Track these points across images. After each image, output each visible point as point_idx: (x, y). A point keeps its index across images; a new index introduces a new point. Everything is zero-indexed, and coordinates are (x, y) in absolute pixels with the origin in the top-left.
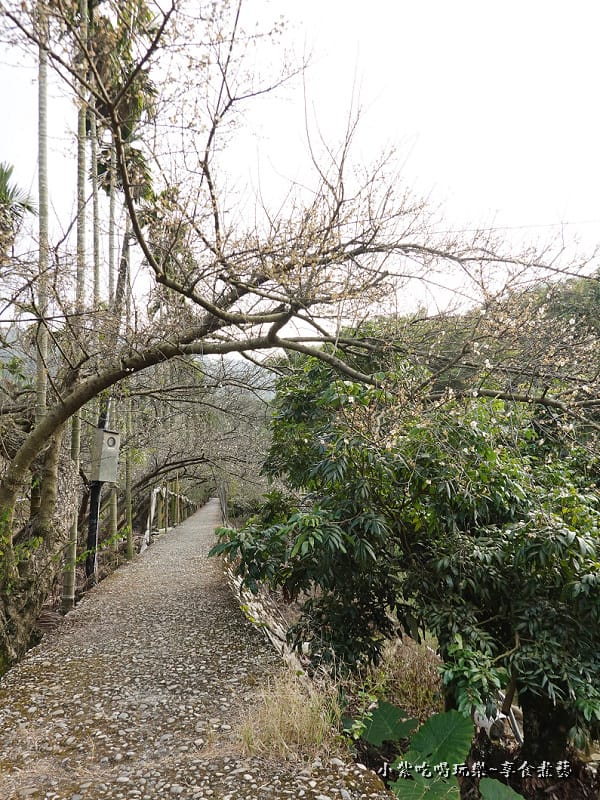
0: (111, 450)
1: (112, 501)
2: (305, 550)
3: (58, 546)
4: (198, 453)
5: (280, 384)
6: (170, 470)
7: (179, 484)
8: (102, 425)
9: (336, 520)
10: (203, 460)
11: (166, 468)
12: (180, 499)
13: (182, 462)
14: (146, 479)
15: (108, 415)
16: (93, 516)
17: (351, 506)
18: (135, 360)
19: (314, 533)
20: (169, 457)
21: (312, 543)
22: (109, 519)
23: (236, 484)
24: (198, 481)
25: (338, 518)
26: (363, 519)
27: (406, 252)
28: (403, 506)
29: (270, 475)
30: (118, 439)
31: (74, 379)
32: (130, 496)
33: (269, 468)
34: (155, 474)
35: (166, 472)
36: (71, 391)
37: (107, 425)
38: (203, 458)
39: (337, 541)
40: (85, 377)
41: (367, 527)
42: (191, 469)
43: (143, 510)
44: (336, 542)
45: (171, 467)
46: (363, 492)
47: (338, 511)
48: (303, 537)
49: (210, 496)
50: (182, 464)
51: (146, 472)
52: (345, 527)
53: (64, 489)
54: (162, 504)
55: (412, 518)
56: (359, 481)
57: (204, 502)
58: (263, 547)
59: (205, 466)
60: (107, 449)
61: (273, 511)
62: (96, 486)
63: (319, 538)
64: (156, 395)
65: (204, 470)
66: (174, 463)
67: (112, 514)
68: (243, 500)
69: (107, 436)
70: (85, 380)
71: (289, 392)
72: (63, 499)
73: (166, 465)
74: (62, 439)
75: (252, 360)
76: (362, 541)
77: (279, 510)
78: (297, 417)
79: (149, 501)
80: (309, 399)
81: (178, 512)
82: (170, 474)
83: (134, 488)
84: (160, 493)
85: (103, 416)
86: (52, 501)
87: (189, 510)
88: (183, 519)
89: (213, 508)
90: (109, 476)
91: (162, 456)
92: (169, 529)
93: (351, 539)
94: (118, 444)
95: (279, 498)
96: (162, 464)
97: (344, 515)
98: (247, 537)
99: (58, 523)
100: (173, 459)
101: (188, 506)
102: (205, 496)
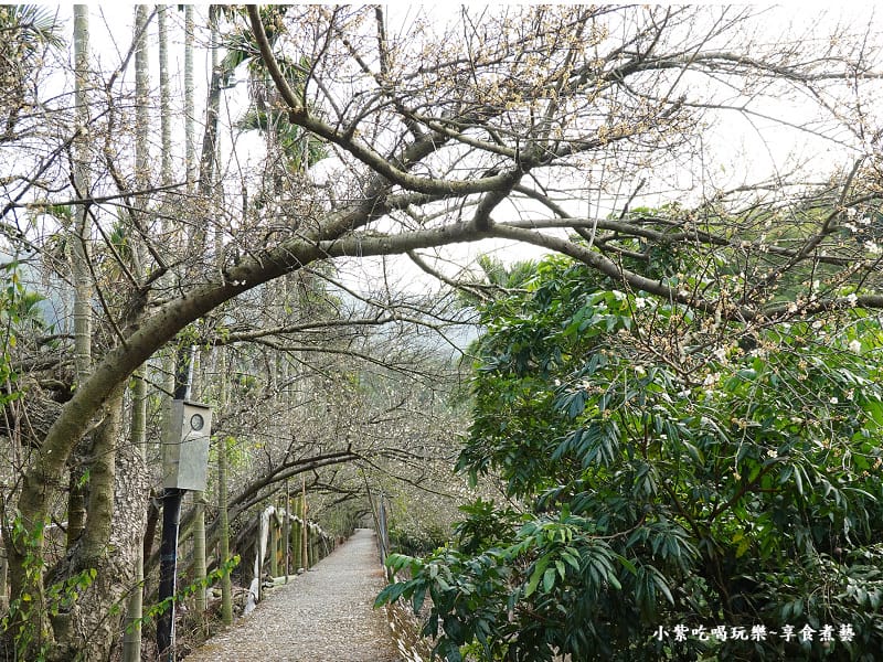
0: (197, 436)
1: (197, 525)
2: (549, 582)
3: (117, 591)
4: (342, 445)
5: (487, 314)
6: (292, 474)
7: (305, 501)
8: (180, 393)
9: (600, 534)
10: (349, 455)
11: (285, 471)
12: (308, 528)
13: (313, 460)
14: (252, 491)
15: (191, 376)
16: (168, 548)
17: (625, 510)
18: (246, 270)
19: (564, 554)
20: (292, 451)
21: (562, 571)
22: (193, 557)
23: (406, 498)
24: (339, 496)
25: (604, 529)
26: (648, 530)
27: (713, 66)
28: (715, 513)
29: (472, 471)
30: (208, 416)
31: (140, 308)
32: (226, 518)
33: (472, 459)
34: (269, 481)
35: (286, 477)
36: (135, 328)
37: (189, 394)
38: (349, 453)
39: (604, 569)
40: (157, 305)
41: (656, 545)
42: (325, 472)
43: (245, 544)
44: (603, 571)
45: (295, 468)
46: (647, 484)
47: (605, 517)
48: (546, 562)
49: (356, 526)
50: (312, 464)
51: (252, 479)
52: (616, 547)
53: (125, 496)
54: (278, 535)
55: (730, 535)
56: (638, 466)
57: (347, 535)
58: (469, 588)
59: (351, 468)
60: (189, 433)
61: (477, 534)
62: (172, 497)
63: (574, 563)
64: (272, 340)
65: (350, 475)
66: (300, 462)
67: (196, 549)
68: (415, 529)
69: (189, 412)
70: (159, 309)
71: (505, 324)
72: (123, 512)
73: (286, 466)
74: (120, 411)
75: (437, 275)
76: (648, 569)
77: (488, 533)
78: (520, 367)
79: (256, 530)
80: (542, 335)
81: (303, 550)
82: (291, 482)
83: (232, 506)
84: (274, 517)
85: (182, 378)
86: (106, 515)
87: (323, 548)
88: (311, 563)
89: (362, 544)
90: (193, 480)
91: (278, 450)
92: (291, 577)
93: (630, 564)
94: (208, 425)
95: (488, 512)
96: (280, 464)
97: (614, 525)
98: (441, 571)
99: (116, 552)
100: (298, 455)
101: (320, 541)
102: (348, 525)
